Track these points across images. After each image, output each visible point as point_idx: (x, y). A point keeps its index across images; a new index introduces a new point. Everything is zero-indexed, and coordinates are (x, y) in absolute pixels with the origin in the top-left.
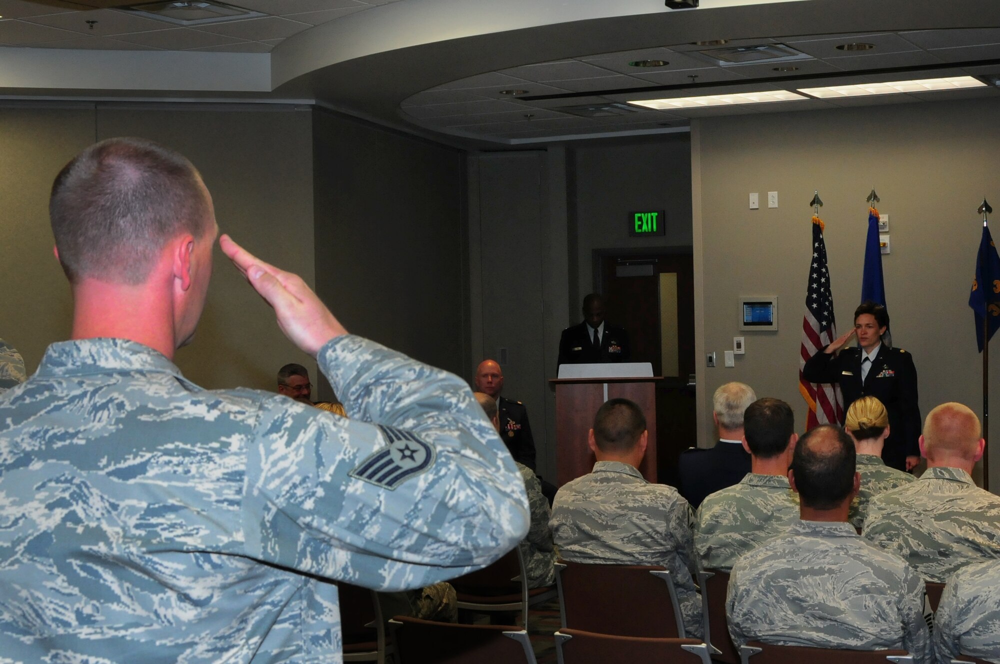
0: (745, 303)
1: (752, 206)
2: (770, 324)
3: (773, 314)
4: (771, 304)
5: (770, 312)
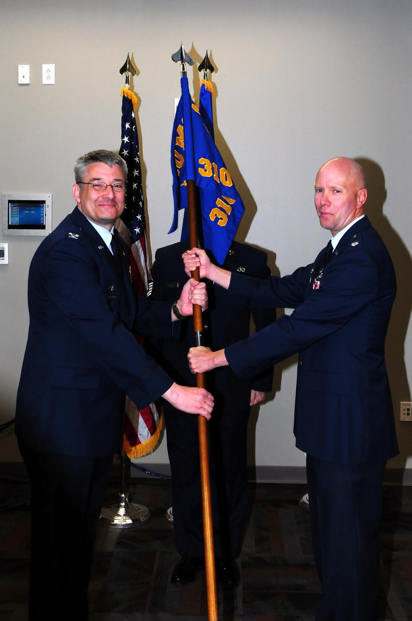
0: (10, 201)
1: (21, 81)
2: (43, 227)
3: (46, 215)
4: (45, 203)
5: (43, 213)
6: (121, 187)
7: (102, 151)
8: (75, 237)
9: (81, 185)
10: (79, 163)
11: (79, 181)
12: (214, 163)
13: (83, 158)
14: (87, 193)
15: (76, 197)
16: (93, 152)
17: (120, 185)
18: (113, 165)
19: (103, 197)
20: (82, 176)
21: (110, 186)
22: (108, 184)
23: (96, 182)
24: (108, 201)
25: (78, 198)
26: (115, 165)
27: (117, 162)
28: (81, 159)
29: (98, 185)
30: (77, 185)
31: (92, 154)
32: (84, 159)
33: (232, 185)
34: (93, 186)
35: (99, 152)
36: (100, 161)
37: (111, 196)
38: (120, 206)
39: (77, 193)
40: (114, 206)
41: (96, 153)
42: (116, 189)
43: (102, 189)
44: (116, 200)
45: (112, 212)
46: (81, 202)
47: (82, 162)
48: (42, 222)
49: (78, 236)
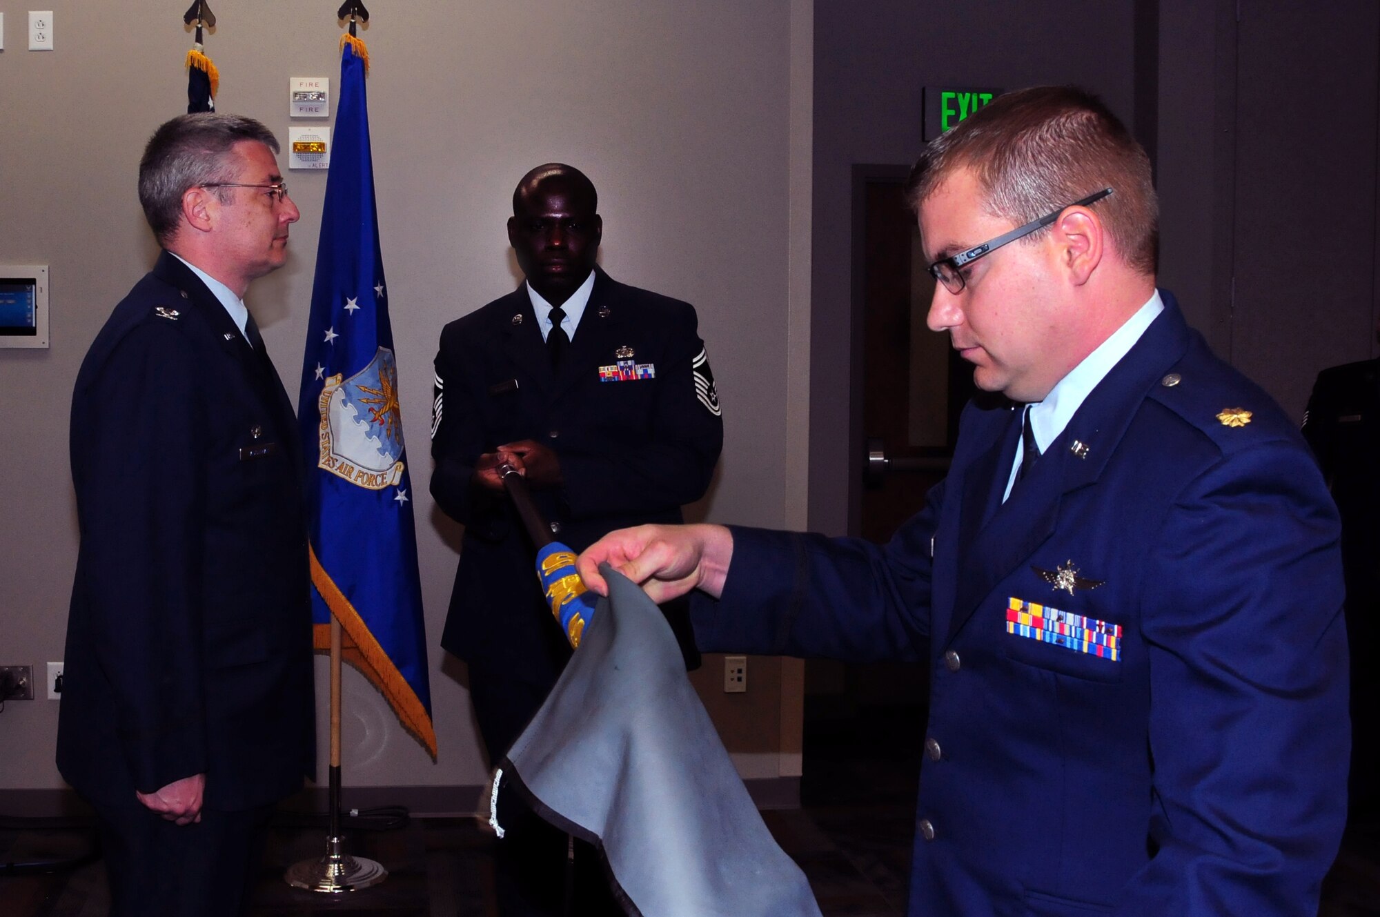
2: (32, 331)
3: (36, 307)
4: (35, 283)
5: (31, 304)
48: (29, 321)
49: (177, 314)
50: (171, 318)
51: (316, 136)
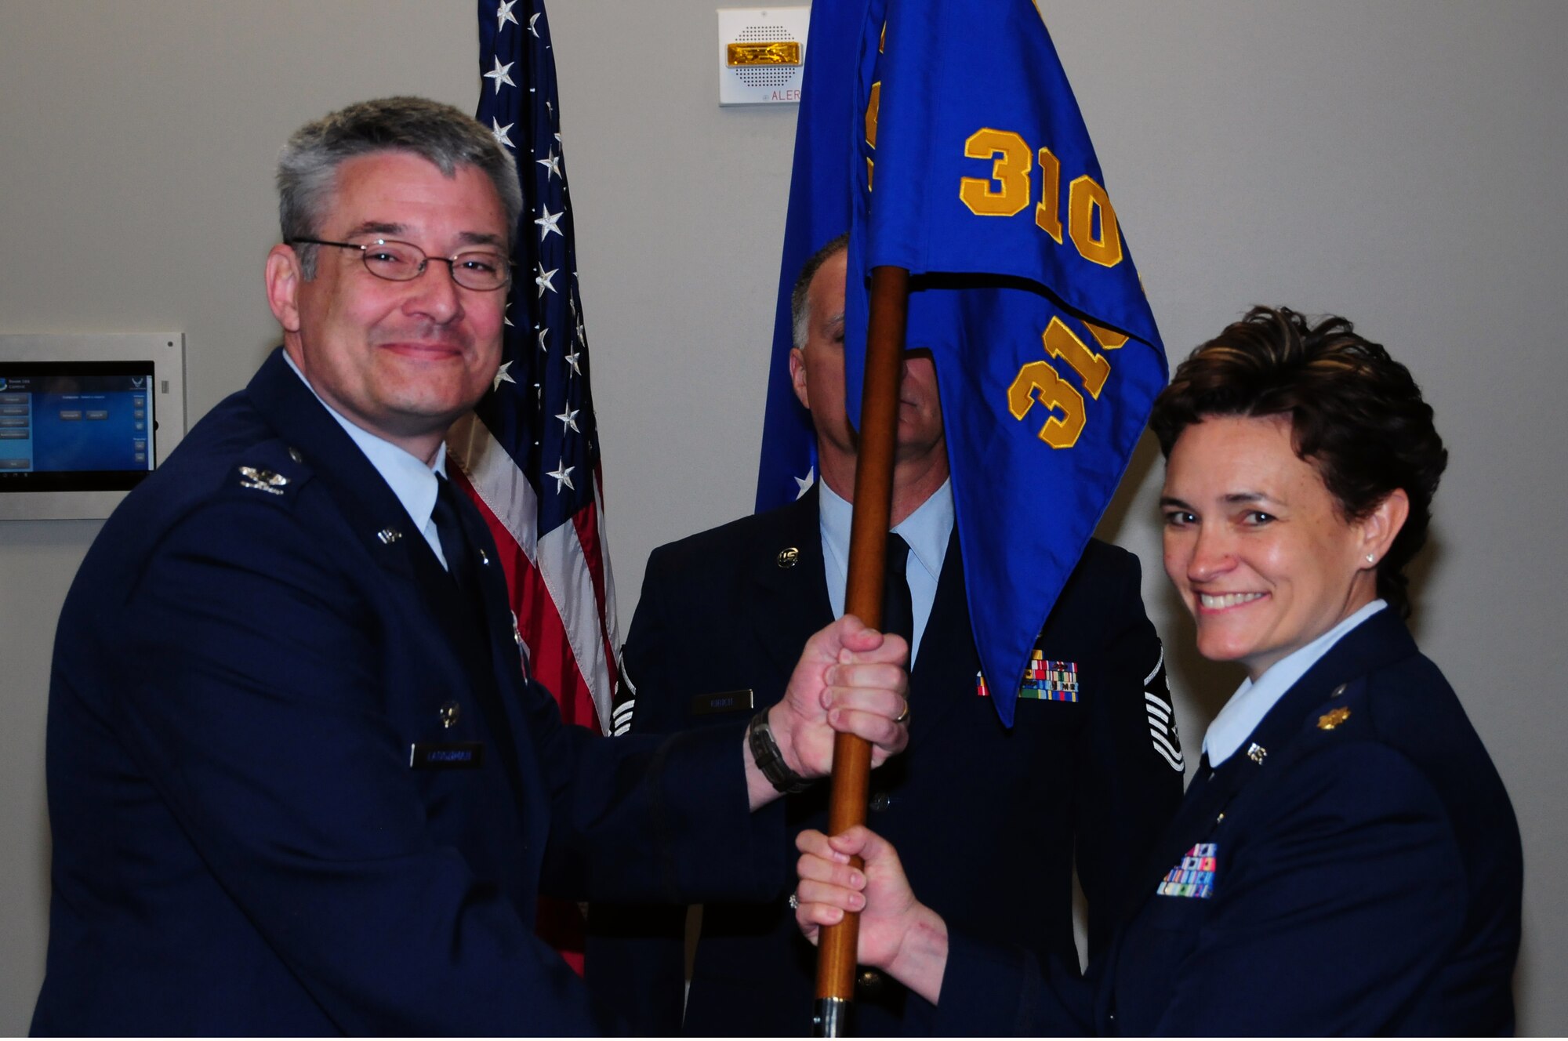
3: (156, 426)
4: (152, 373)
5: (144, 419)
6: (488, 269)
7: (413, 104)
8: (271, 486)
9: (307, 250)
10: (301, 149)
11: (298, 232)
12: (1044, 150)
13: (321, 129)
14: (335, 290)
15: (279, 303)
16: (368, 103)
17: (487, 263)
18: (457, 167)
19: (406, 308)
20: (315, 208)
21: (443, 264)
22: (430, 250)
23: (380, 240)
24: (428, 332)
25: (288, 310)
26: (465, 170)
27: (475, 158)
28: (312, 131)
29: (387, 257)
30: (287, 249)
31: (364, 110)
32: (324, 133)
33: (1120, 259)
34: (366, 258)
35: (398, 107)
36: (403, 144)
37: (443, 308)
38: (481, 355)
39: (286, 289)
40: (457, 353)
41: (383, 111)
42: (469, 279)
43: (399, 272)
44: (466, 324)
45: (444, 383)
46: (301, 330)
47: (317, 146)
48: (140, 457)
49: (283, 482)
50: (271, 490)
51: (780, 29)
